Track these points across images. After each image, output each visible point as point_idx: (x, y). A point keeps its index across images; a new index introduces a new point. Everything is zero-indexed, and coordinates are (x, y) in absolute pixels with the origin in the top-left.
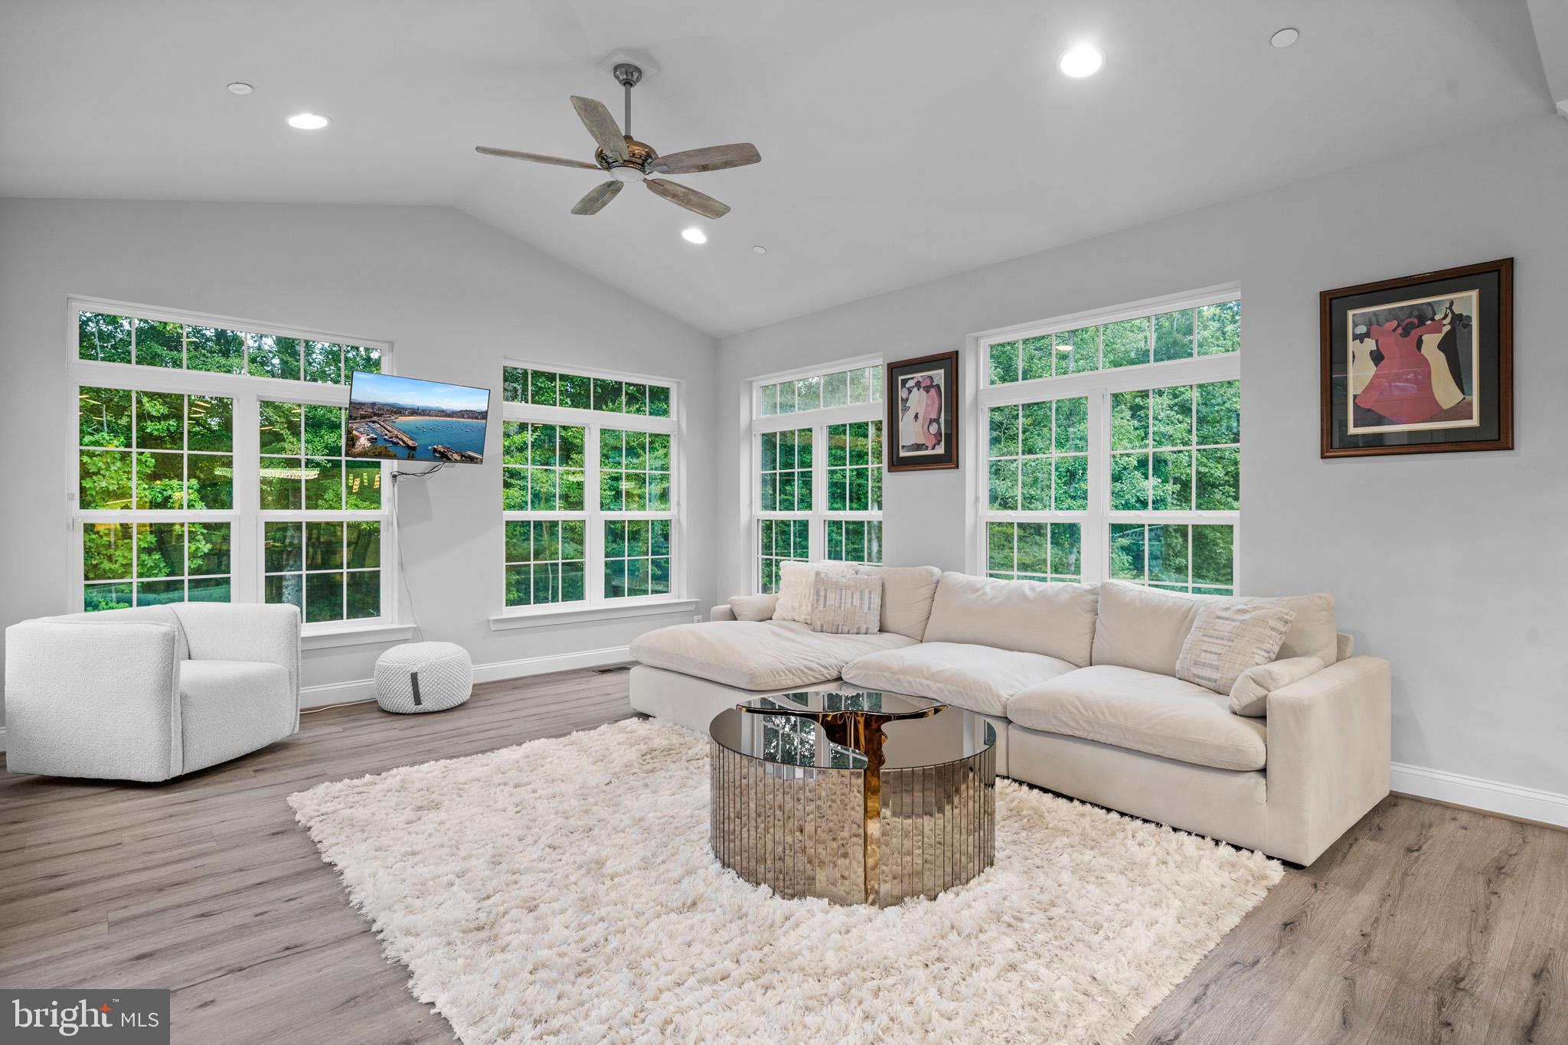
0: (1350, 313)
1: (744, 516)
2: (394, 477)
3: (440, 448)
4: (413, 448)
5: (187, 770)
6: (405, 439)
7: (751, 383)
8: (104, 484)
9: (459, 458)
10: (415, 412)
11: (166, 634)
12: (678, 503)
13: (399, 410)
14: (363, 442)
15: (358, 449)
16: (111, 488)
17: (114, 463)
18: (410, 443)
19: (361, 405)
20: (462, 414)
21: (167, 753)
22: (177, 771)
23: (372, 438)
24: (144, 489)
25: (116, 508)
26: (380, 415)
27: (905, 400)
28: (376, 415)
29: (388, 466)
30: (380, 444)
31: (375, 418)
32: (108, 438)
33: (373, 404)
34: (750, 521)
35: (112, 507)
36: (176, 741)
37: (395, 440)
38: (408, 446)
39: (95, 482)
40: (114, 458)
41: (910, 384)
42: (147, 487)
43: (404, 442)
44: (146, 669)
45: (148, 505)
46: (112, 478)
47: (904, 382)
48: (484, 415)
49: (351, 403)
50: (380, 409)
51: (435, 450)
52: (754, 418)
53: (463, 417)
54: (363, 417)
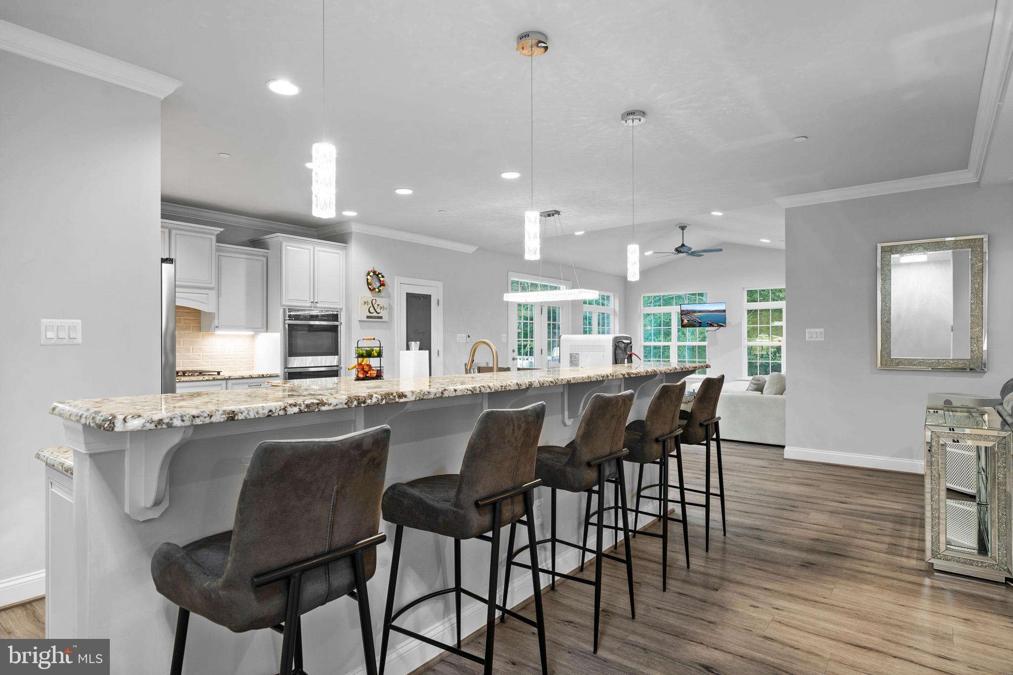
2: (707, 332)
3: (709, 322)
4: (701, 323)
9: (717, 326)
13: (695, 312)
14: (686, 321)
19: (684, 311)
20: (716, 311)
33: (687, 310)
48: (724, 311)
50: (689, 311)
51: (708, 323)
54: (685, 314)
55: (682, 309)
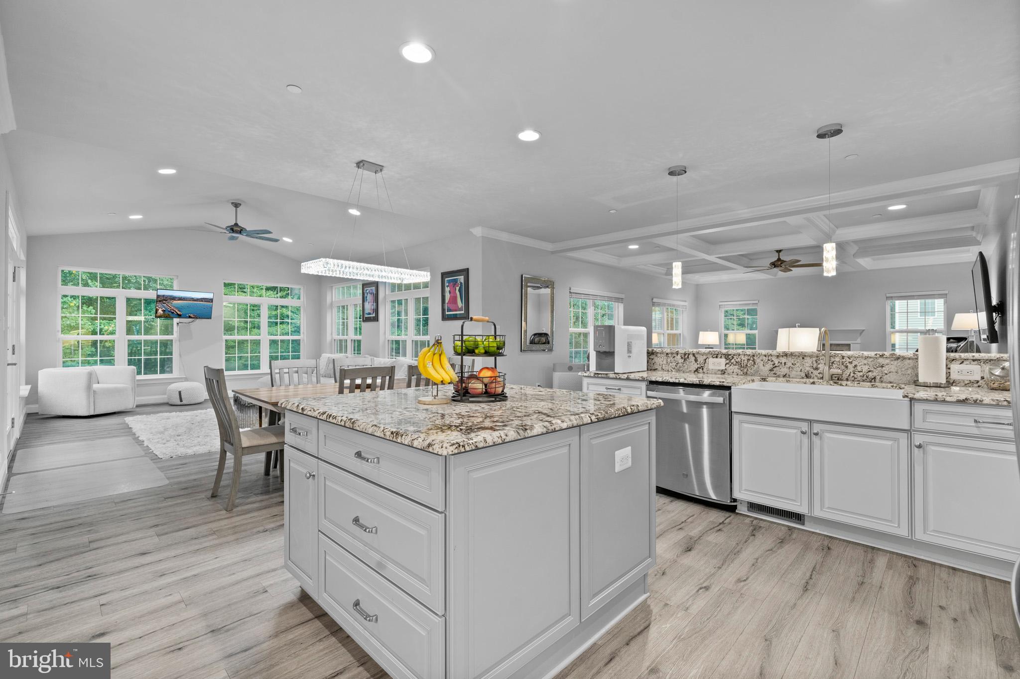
0: (446, 279)
1: (329, 338)
2: (178, 324)
5: (96, 414)
6: (177, 311)
7: (332, 287)
8: (68, 323)
10: (180, 299)
11: (89, 372)
12: (304, 333)
13: (174, 298)
14: (160, 311)
15: (158, 314)
16: (72, 324)
17: (73, 312)
18: (179, 313)
19: (160, 297)
20: (200, 300)
21: (89, 407)
22: (92, 413)
23: (163, 310)
24: (89, 325)
25: (74, 335)
26: (166, 300)
27: (366, 297)
28: (164, 300)
29: (176, 320)
30: (167, 313)
31: (164, 302)
32: (70, 300)
33: (164, 296)
34: (332, 339)
35: (73, 334)
36: (92, 404)
37: (172, 311)
38: (178, 314)
39: (63, 321)
40: (74, 310)
41: (368, 291)
42: (90, 324)
43: (176, 312)
44: (83, 382)
45: (90, 333)
46: (72, 319)
47: (366, 290)
48: (211, 300)
49: (157, 296)
50: (166, 298)
52: (333, 300)
53: (202, 301)
54: (161, 301)
55: (159, 294)
